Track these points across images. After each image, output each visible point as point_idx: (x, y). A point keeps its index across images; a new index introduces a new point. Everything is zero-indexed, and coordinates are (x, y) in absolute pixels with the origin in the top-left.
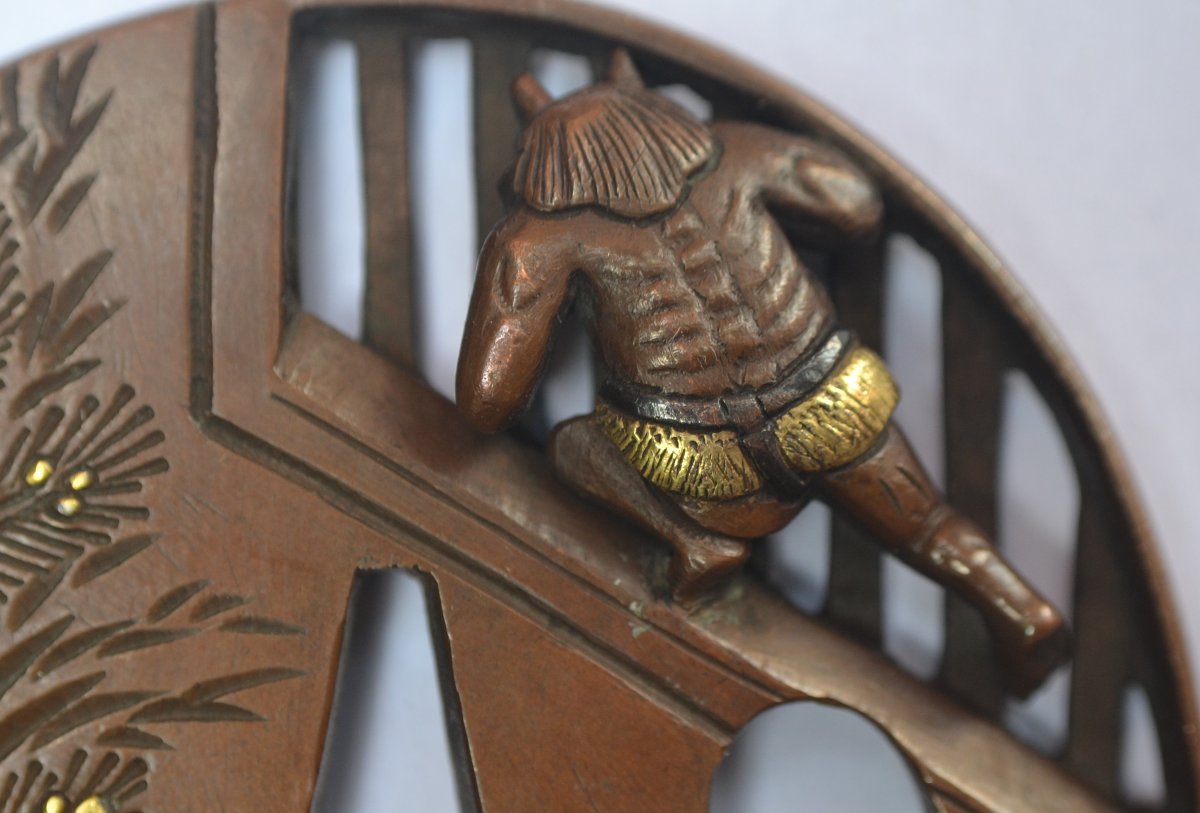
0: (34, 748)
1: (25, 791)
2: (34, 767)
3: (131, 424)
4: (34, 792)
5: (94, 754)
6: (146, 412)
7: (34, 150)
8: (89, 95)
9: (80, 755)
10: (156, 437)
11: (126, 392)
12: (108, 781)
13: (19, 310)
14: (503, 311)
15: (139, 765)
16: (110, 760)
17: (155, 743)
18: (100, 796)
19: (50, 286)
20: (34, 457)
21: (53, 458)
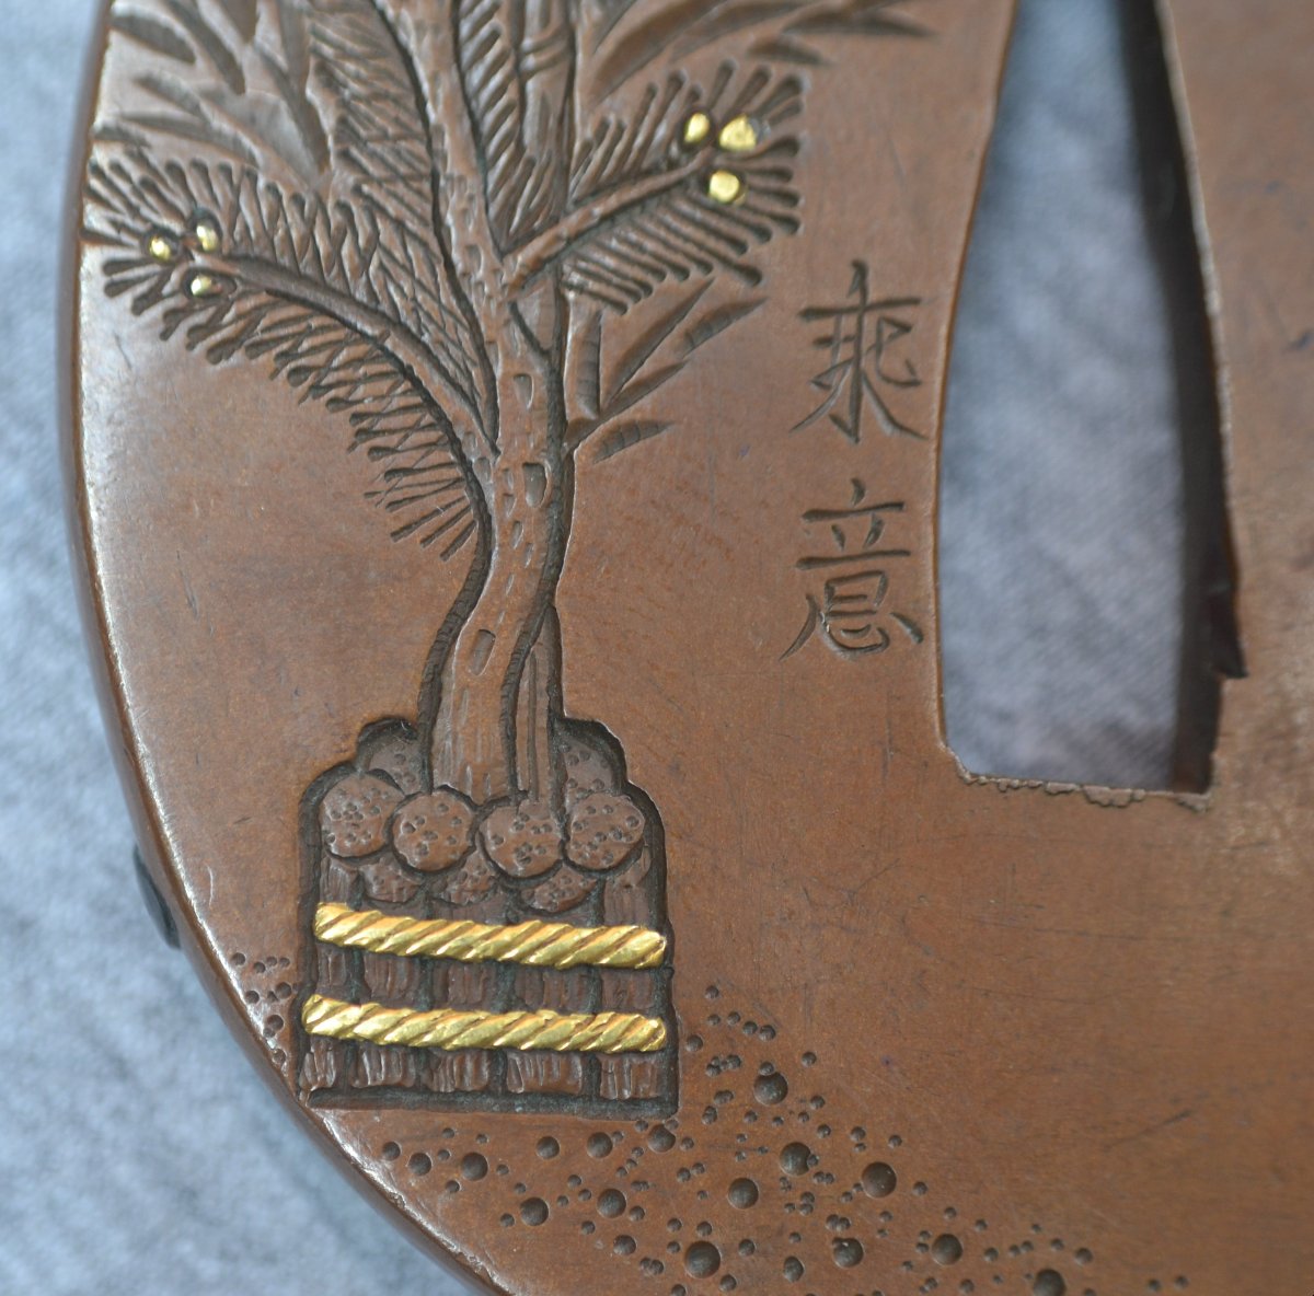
0: (673, 60)
1: (664, 108)
2: (675, 82)
4: (675, 108)
5: (744, 69)
9: (726, 71)
12: (758, 101)
15: (791, 85)
16: (761, 77)
17: (810, 59)
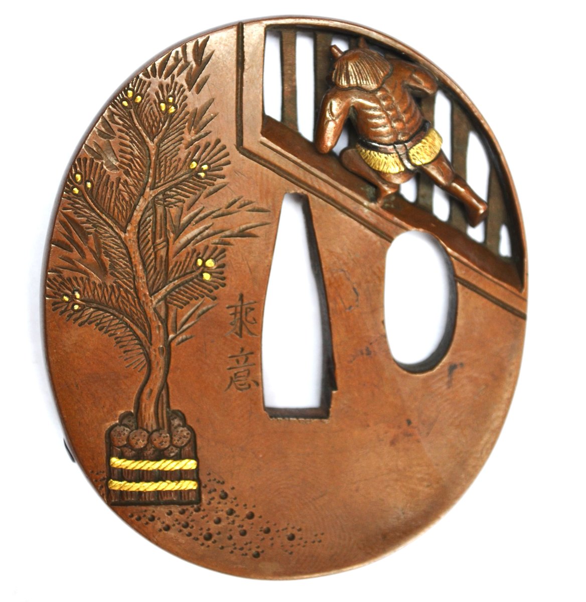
1: (192, 257)
2: (194, 250)
3: (220, 151)
4: (194, 257)
5: (211, 247)
6: (224, 147)
7: (191, 68)
8: (207, 51)
9: (207, 247)
10: (227, 155)
11: (218, 141)
13: (187, 117)
14: (330, 119)
15: (224, 250)
17: (230, 244)
18: (212, 259)
19: (197, 109)
20: (192, 160)
21: (197, 161)
